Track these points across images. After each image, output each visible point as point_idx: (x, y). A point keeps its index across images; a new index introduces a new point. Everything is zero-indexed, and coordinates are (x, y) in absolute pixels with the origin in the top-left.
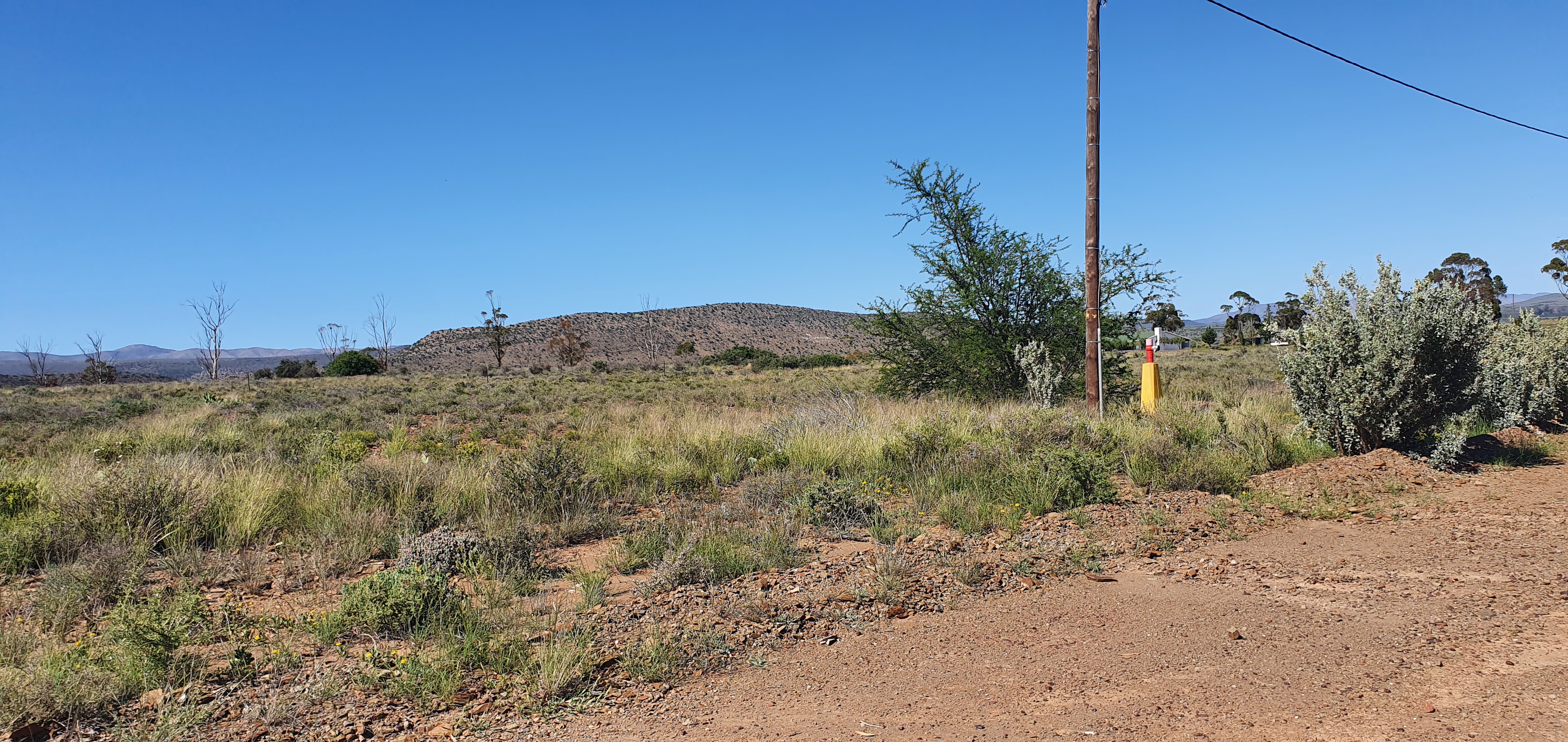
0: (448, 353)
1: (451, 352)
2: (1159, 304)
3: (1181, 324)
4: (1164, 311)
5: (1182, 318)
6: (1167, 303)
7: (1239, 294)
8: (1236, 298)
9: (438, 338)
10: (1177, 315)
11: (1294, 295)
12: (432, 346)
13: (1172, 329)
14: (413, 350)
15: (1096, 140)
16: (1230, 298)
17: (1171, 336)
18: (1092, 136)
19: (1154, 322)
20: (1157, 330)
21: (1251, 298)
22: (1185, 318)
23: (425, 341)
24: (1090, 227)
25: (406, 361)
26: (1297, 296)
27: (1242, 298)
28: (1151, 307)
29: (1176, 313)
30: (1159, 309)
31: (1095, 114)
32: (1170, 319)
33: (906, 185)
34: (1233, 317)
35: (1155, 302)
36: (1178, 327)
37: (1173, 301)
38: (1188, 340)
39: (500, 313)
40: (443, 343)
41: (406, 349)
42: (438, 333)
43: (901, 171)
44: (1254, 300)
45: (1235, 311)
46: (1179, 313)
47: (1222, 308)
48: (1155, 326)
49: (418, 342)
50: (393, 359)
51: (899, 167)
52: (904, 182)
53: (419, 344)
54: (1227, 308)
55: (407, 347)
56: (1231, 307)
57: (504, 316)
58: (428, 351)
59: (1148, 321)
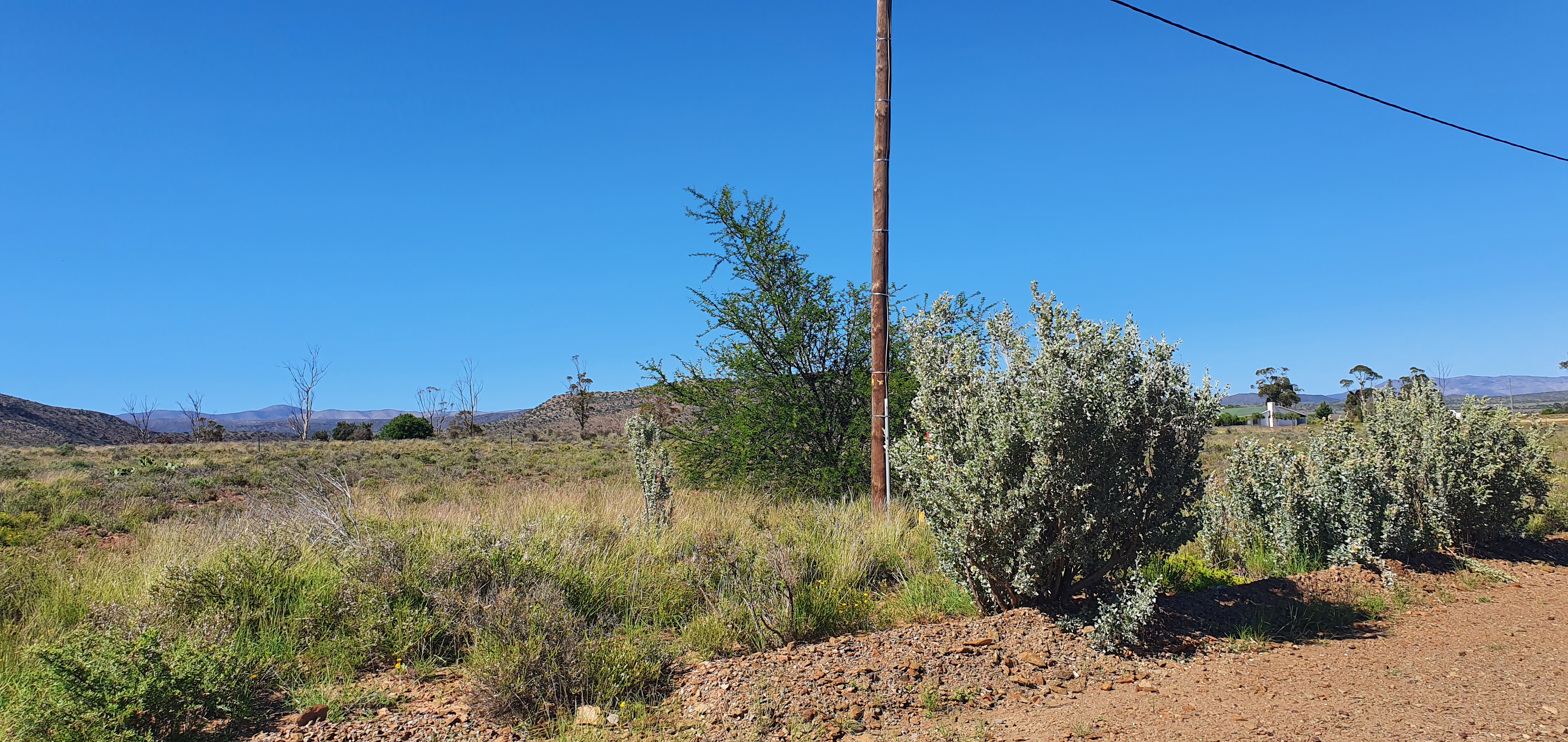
0: (567, 417)
1: (570, 416)
2: (1273, 378)
3: (1296, 399)
4: (1278, 385)
5: (1297, 393)
6: (1282, 376)
7: (1359, 368)
8: (1357, 373)
9: (558, 403)
10: (1292, 389)
11: (1420, 370)
12: (553, 410)
13: (1287, 404)
14: (535, 413)
15: (886, 153)
16: (1351, 373)
17: (1284, 411)
18: (880, 149)
19: (1268, 397)
20: (1270, 405)
21: (1373, 373)
22: (1301, 393)
23: (545, 405)
24: (876, 266)
25: (527, 425)
26: (1423, 371)
27: (1363, 373)
28: (1264, 381)
29: (1291, 387)
30: (1273, 383)
31: (886, 119)
32: (1285, 393)
33: (708, 218)
34: (1354, 392)
35: (1269, 375)
36: (1293, 402)
37: (1288, 375)
38: (1305, 416)
39: (585, 378)
40: (563, 407)
41: (529, 413)
42: (559, 397)
43: (702, 201)
44: (1376, 375)
45: (1355, 387)
46: (1294, 387)
47: (1341, 382)
48: (1268, 400)
49: (540, 406)
50: (515, 423)
51: (700, 196)
52: (708, 214)
53: (541, 408)
54: (1347, 383)
55: (529, 411)
56: (1352, 381)
57: (589, 381)
58: (548, 414)
59: (1261, 395)
